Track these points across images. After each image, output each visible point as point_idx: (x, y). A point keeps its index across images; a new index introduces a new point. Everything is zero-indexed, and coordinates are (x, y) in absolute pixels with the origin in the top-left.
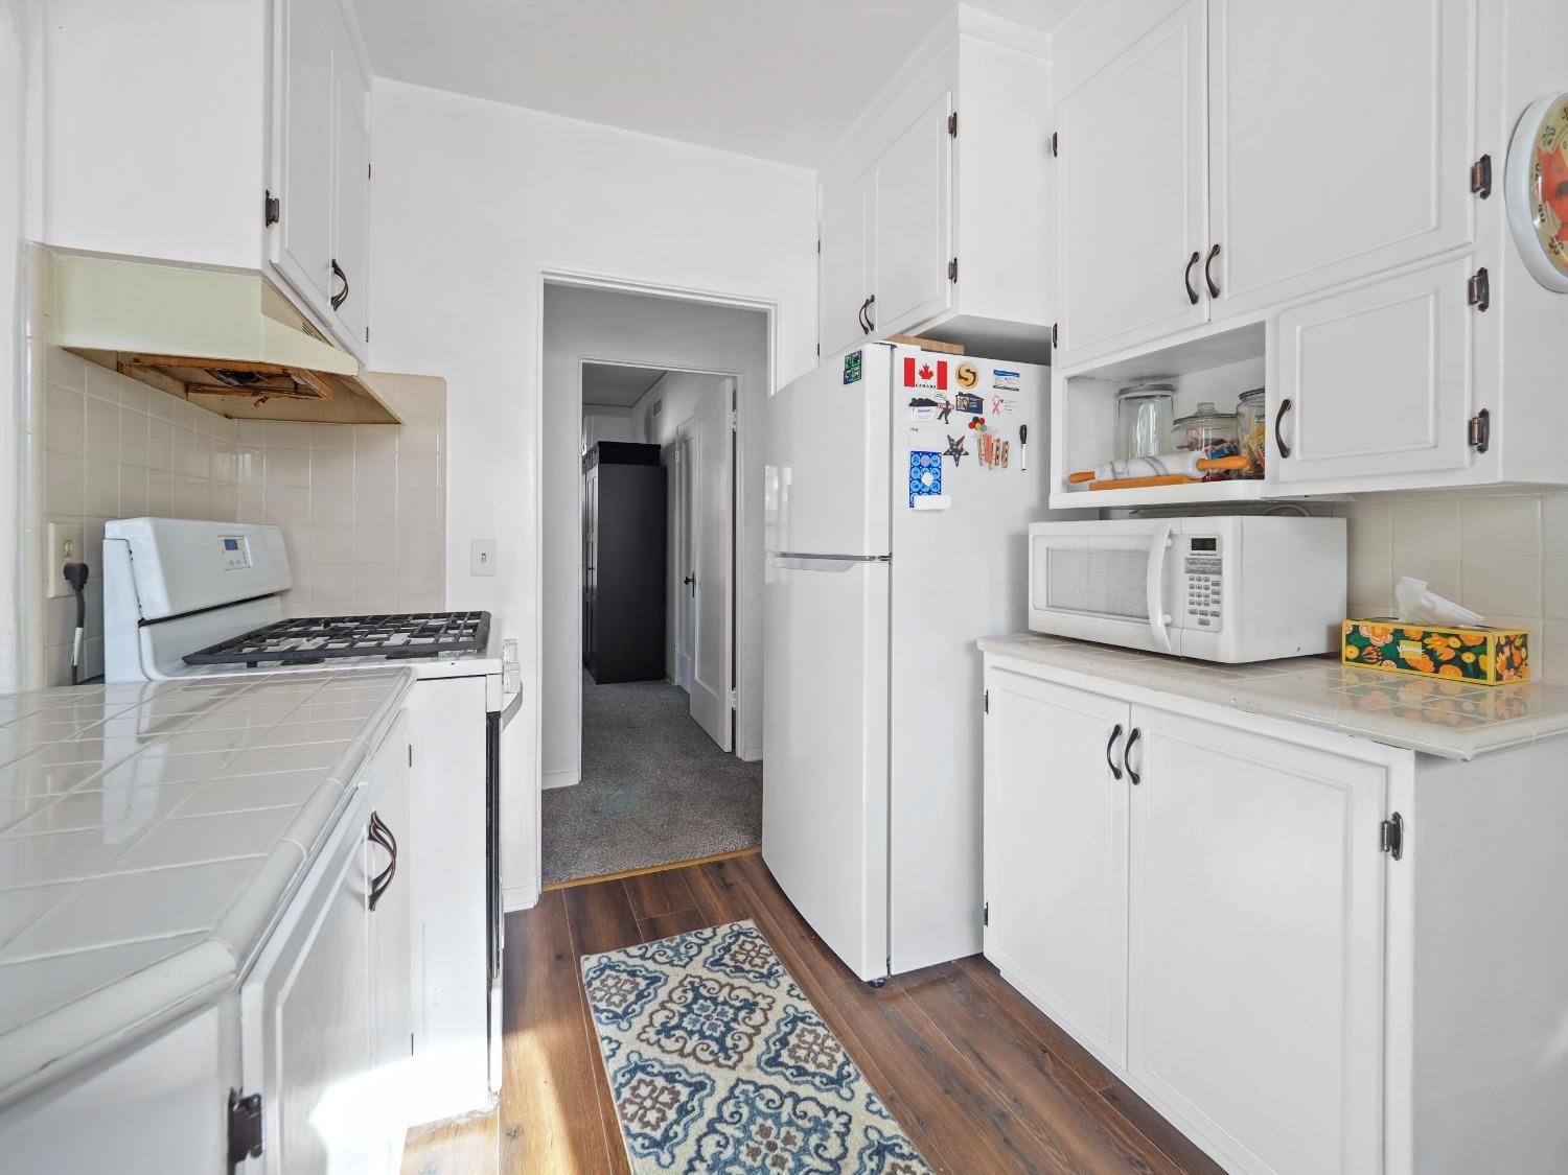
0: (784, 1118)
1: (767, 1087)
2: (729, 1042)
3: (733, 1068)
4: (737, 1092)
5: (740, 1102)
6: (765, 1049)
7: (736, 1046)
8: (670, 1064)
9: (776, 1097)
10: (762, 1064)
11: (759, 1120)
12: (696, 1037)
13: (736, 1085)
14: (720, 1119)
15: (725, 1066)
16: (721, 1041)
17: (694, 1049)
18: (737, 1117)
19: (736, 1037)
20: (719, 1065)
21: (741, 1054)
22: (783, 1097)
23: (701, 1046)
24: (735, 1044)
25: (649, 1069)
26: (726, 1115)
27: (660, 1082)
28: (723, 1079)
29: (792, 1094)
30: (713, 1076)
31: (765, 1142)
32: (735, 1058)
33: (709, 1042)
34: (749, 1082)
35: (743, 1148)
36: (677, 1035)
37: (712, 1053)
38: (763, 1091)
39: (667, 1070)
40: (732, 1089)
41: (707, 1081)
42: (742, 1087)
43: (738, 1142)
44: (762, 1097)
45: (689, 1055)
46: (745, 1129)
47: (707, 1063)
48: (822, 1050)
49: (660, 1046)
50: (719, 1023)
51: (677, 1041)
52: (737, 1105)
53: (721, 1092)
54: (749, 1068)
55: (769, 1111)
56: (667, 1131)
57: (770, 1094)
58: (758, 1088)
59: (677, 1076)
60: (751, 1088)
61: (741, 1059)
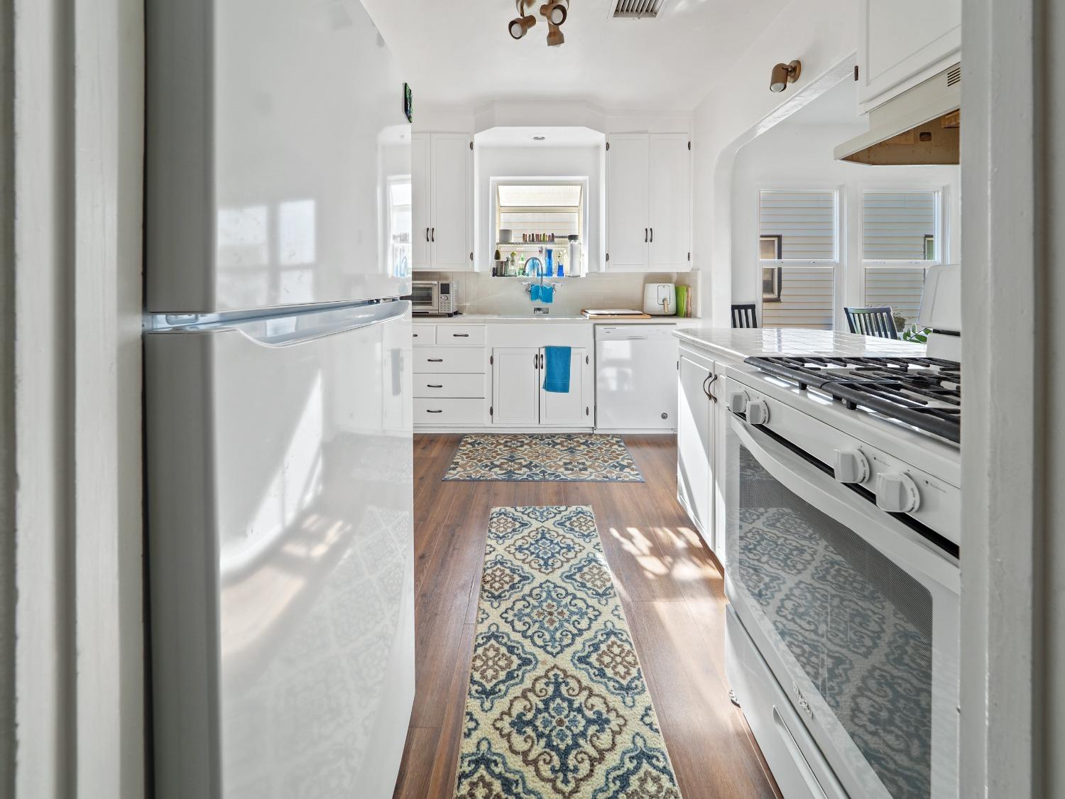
0: (537, 625)
1: (538, 646)
2: (551, 689)
3: (555, 667)
4: (559, 648)
5: (559, 642)
6: (526, 675)
7: (547, 684)
8: (601, 685)
9: (536, 638)
10: (534, 662)
11: (552, 628)
12: (576, 705)
13: (558, 653)
14: (574, 635)
15: (561, 670)
16: (557, 693)
17: (580, 691)
18: (564, 633)
19: (544, 692)
20: (564, 672)
21: (546, 676)
22: (531, 637)
23: (574, 693)
24: (548, 686)
25: (617, 686)
26: (570, 636)
27: (609, 672)
28: (565, 661)
29: (525, 637)
30: (571, 665)
31: (553, 617)
32: (551, 674)
33: (566, 695)
34: (548, 652)
35: (566, 617)
36: (592, 712)
37: (567, 684)
38: (542, 644)
39: (603, 680)
40: (561, 651)
41: (576, 662)
42: (555, 651)
43: (568, 621)
44: (544, 641)
45: (585, 688)
46: (562, 626)
47: (573, 677)
48: (487, 660)
49: (608, 706)
50: (553, 713)
51: (593, 706)
52: (561, 640)
53: (569, 652)
54: (544, 663)
55: (543, 631)
56: (607, 638)
57: (539, 642)
58: (544, 647)
59: (597, 673)
60: (549, 649)
61: (548, 671)
